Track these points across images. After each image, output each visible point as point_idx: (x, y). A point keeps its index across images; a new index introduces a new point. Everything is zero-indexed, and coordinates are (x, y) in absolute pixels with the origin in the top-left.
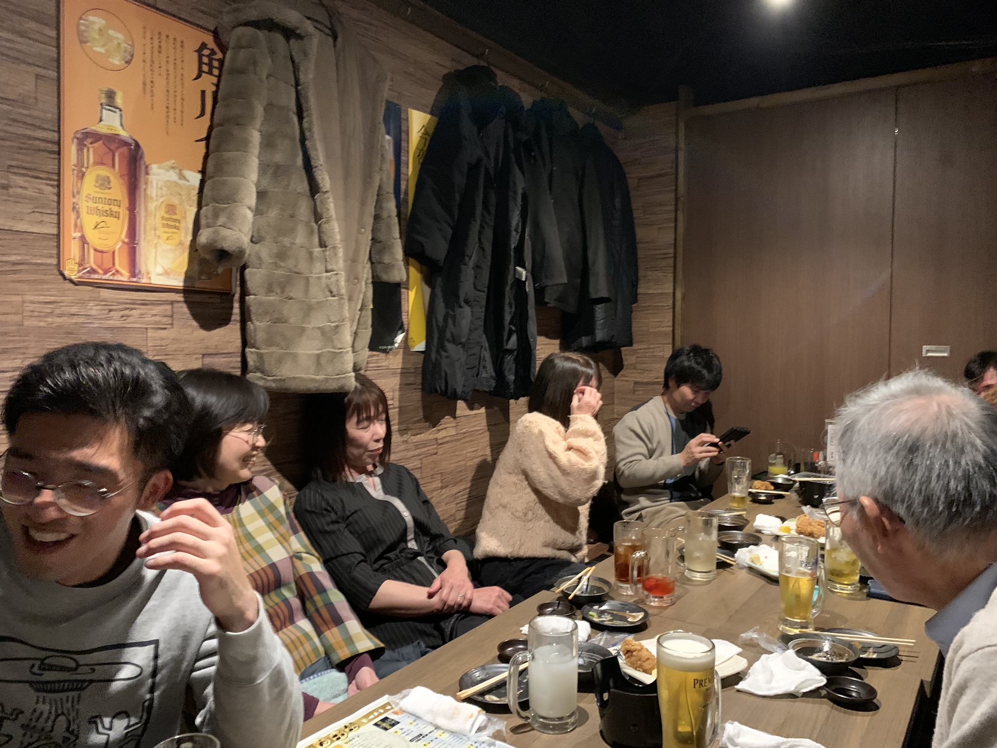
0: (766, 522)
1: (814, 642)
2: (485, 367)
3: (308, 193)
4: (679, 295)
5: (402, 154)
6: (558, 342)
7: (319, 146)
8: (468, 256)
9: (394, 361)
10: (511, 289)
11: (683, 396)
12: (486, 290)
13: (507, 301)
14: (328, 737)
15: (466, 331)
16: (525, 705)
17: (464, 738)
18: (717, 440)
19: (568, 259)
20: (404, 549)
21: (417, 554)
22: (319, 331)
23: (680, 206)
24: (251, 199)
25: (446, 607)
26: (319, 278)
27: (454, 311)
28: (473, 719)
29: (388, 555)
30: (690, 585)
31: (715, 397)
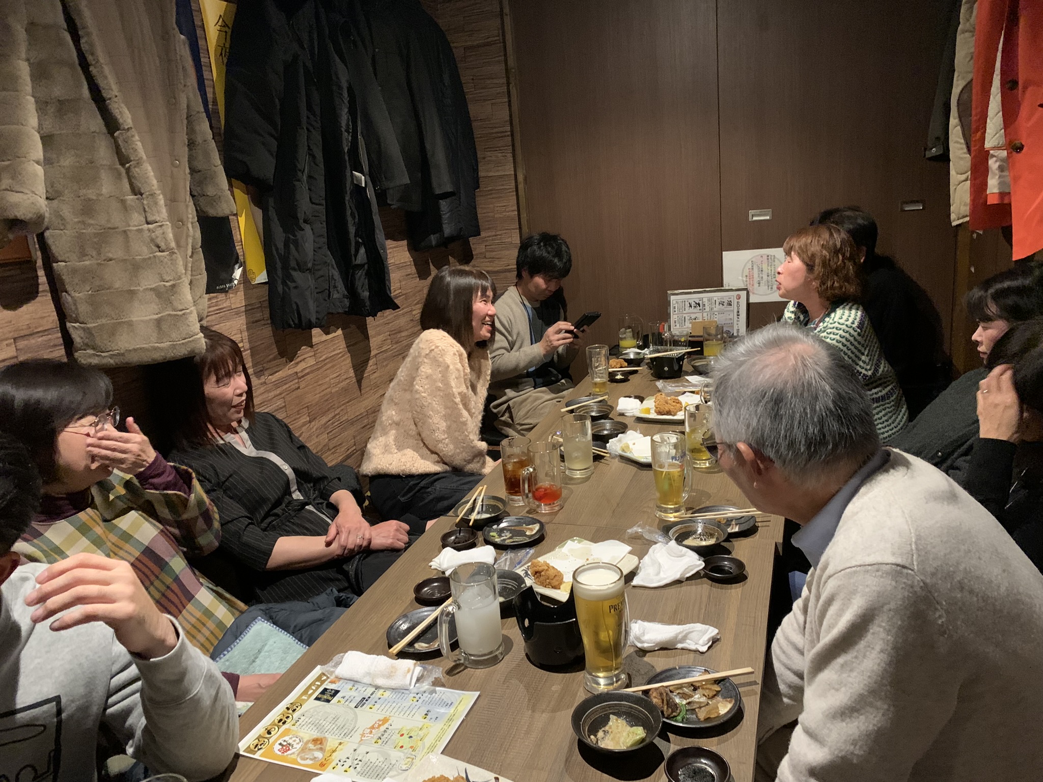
0: (628, 406)
1: (689, 526)
2: (335, 287)
3: (104, 130)
4: (521, 178)
5: (201, 55)
6: (405, 242)
7: (107, 70)
8: (300, 170)
9: (237, 300)
10: (351, 198)
11: (537, 286)
12: (324, 202)
13: (349, 212)
14: (273, 724)
15: (311, 254)
16: (454, 646)
17: (407, 692)
18: (572, 328)
19: (404, 151)
20: (290, 503)
21: (304, 504)
22: (152, 293)
23: (512, 79)
24: (37, 150)
25: (346, 551)
26: (140, 231)
27: (295, 235)
28: (411, 673)
29: (275, 511)
30: (573, 484)
31: (566, 282)
